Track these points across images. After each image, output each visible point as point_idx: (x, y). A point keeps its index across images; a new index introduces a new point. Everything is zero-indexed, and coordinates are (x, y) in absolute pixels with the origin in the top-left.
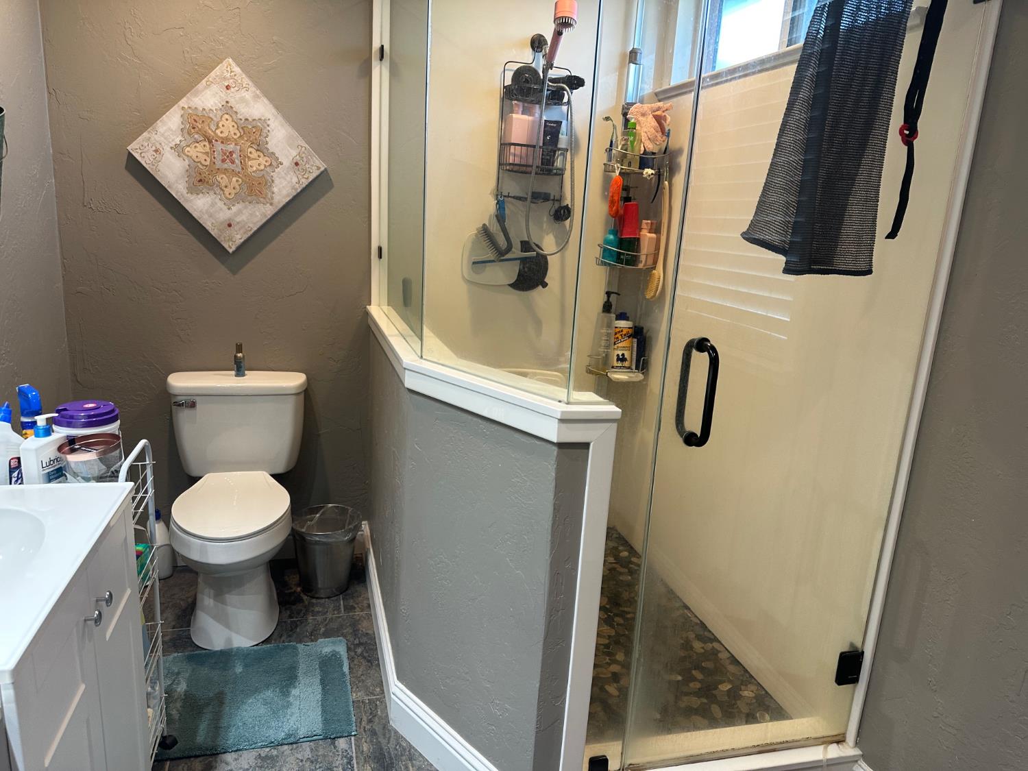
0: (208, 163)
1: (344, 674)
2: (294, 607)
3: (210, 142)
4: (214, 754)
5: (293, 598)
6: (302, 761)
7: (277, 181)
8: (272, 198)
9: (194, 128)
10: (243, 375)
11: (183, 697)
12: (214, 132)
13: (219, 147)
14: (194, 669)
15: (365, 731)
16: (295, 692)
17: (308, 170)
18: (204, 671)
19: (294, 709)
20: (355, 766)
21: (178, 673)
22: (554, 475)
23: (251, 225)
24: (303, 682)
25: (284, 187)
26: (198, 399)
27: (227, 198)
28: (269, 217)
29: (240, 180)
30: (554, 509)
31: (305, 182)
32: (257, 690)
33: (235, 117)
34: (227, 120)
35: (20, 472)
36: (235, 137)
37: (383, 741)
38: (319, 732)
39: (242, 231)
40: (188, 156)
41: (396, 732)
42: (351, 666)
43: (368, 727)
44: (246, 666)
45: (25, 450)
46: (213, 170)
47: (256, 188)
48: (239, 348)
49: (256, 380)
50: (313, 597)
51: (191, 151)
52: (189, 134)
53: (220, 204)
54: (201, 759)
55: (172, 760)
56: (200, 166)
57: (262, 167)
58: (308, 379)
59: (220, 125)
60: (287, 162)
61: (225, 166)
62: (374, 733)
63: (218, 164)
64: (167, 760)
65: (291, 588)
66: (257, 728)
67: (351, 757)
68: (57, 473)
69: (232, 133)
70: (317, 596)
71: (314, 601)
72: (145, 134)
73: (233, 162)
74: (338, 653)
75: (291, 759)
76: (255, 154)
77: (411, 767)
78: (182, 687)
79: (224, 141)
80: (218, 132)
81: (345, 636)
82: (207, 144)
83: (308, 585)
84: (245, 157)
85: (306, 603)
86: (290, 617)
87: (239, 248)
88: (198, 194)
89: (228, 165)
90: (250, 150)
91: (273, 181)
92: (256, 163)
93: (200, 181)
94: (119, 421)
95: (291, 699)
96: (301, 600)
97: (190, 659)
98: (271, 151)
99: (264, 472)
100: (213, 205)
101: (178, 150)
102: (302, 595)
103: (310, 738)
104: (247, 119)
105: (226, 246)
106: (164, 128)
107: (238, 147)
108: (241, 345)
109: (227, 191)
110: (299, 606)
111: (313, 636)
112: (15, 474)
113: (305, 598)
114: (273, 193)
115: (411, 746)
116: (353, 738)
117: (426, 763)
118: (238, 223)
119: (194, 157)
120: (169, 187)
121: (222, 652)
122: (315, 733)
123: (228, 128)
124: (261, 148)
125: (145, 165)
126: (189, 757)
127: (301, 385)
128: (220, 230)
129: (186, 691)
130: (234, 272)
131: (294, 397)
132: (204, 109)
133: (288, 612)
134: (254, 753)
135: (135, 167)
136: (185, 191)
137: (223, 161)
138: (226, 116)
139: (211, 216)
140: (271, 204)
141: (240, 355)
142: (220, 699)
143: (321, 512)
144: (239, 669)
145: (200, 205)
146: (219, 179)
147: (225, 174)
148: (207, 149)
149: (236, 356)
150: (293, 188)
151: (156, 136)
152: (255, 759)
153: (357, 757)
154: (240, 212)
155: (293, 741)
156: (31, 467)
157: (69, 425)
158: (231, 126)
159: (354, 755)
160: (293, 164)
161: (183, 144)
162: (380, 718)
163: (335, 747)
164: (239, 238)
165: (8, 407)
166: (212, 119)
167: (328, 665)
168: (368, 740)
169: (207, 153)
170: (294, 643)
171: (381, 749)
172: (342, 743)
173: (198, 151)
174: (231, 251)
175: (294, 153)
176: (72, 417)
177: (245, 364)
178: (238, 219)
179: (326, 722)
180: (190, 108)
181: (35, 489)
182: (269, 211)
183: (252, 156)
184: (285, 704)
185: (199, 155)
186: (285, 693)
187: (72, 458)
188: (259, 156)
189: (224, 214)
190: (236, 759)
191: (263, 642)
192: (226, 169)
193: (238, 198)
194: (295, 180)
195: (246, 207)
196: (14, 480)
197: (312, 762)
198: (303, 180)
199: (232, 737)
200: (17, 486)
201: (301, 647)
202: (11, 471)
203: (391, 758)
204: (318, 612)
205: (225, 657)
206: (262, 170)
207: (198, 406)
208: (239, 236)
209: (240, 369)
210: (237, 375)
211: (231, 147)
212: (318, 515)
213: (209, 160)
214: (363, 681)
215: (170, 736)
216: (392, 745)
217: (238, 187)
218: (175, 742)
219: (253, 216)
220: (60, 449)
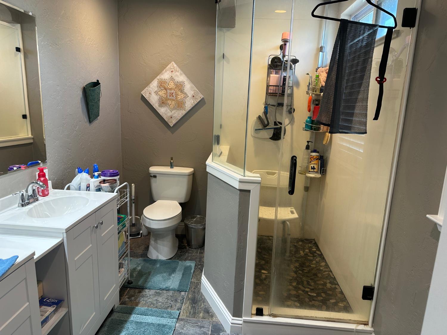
0: (165, 97)
1: (191, 273)
2: (183, 250)
3: (166, 90)
4: (143, 289)
5: (183, 247)
6: (168, 296)
7: (187, 102)
8: (185, 108)
9: (161, 85)
10: (173, 168)
11: (139, 271)
12: (168, 87)
13: (169, 91)
14: (144, 264)
15: (192, 291)
16: (173, 275)
17: (197, 98)
18: (147, 265)
19: (171, 280)
20: (185, 301)
21: (140, 264)
22: (238, 200)
23: (178, 118)
24: (177, 273)
25: (189, 104)
26: (157, 175)
27: (170, 108)
28: (184, 114)
29: (175, 102)
30: (239, 213)
31: (196, 103)
32: (162, 273)
33: (174, 81)
34: (171, 82)
35: (89, 188)
36: (174, 88)
37: (196, 295)
38: (176, 288)
39: (175, 120)
40: (159, 95)
41: (202, 293)
42: (195, 271)
43: (193, 290)
44: (161, 265)
45: (91, 182)
46: (167, 99)
47: (180, 105)
48: (172, 159)
49: (177, 170)
50: (190, 248)
51: (160, 93)
52: (160, 87)
53: (169, 110)
54: (138, 289)
55: (130, 288)
56: (163, 98)
57: (182, 98)
58: (194, 170)
59: (169, 84)
60: (190, 96)
61: (171, 98)
62: (194, 292)
63: (168, 97)
64: (129, 287)
65: (184, 244)
66: (157, 284)
67: (184, 298)
68: (99, 190)
69: (173, 87)
70: (191, 247)
71: (190, 249)
72: (146, 88)
73: (173, 96)
74: (192, 266)
75: (165, 295)
76: (180, 93)
77: (202, 305)
78: (139, 268)
79: (171, 89)
80: (169, 86)
81: (196, 261)
82: (165, 90)
83: (189, 244)
84: (177, 95)
85: (187, 249)
86: (180, 253)
87: (174, 125)
88: (162, 107)
89: (171, 97)
90: (178, 92)
91: (185, 102)
92: (180, 96)
93: (163, 103)
94: (119, 176)
95: (171, 277)
96: (186, 248)
97: (144, 260)
98: (185, 92)
99: (177, 202)
100: (166, 111)
101: (156, 93)
102: (187, 246)
103: (174, 290)
104: (178, 82)
105: (170, 124)
106: (152, 86)
107: (175, 91)
108: (172, 158)
109: (171, 106)
110: (185, 250)
111: (185, 260)
112: (88, 189)
113: (187, 248)
114: (185, 106)
115: (205, 299)
116: (187, 292)
117: (208, 304)
118: (174, 117)
119: (161, 95)
120: (153, 105)
121: (155, 260)
122: (175, 288)
123: (172, 85)
124: (182, 91)
125: (146, 98)
126: (135, 288)
127: (192, 172)
128: (168, 119)
129: (140, 269)
130: (173, 133)
131: (187, 176)
132: (164, 79)
133: (180, 251)
134: (155, 291)
135: (143, 99)
136: (158, 106)
137: (170, 96)
138: (171, 81)
139: (166, 114)
140: (185, 110)
141: (172, 161)
142: (149, 273)
143: (196, 218)
144: (158, 266)
145: (162, 111)
146: (169, 102)
147: (170, 100)
148: (165, 92)
149: (171, 161)
150: (192, 104)
151: (150, 89)
152: (154, 292)
153: (186, 298)
154: (175, 113)
155: (167, 289)
156: (92, 187)
157: (104, 176)
158: (173, 84)
159: (185, 297)
160: (192, 96)
161: (158, 91)
162: (198, 288)
163: (180, 294)
164: (174, 122)
165: (88, 169)
166: (167, 82)
167: (187, 269)
168: (192, 294)
169: (165, 94)
170: (178, 261)
171: (195, 297)
172: (183, 293)
173: (162, 93)
174: (171, 126)
175: (193, 93)
176: (105, 174)
177: (174, 164)
178: (174, 115)
179: (180, 285)
180: (160, 79)
181: (93, 193)
182: (184, 112)
183: (179, 94)
184: (168, 278)
185: (163, 94)
186: (170, 275)
187: (103, 185)
188: (181, 94)
189: (170, 114)
190: (149, 291)
191: (169, 259)
192: (171, 99)
193: (174, 108)
194: (193, 102)
195: (177, 111)
196: (88, 190)
197: (171, 297)
198: (195, 102)
199: (149, 284)
200: (89, 192)
201: (180, 262)
202: (87, 188)
203: (197, 301)
204: (190, 252)
205: (155, 262)
206: (182, 99)
207: (157, 177)
208: (174, 121)
209: (172, 166)
210: (171, 168)
211: (172, 91)
212: (195, 219)
213: (165, 96)
214: (197, 276)
215: (131, 281)
216: (199, 297)
217: (174, 104)
218: (132, 283)
219: (179, 114)
220: (100, 183)
